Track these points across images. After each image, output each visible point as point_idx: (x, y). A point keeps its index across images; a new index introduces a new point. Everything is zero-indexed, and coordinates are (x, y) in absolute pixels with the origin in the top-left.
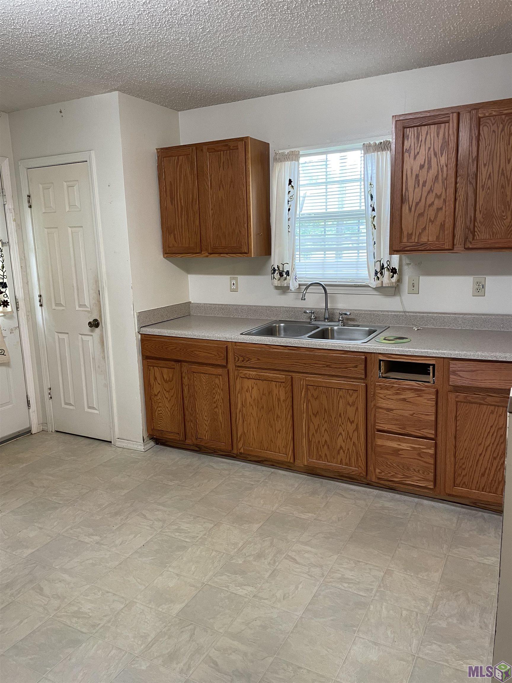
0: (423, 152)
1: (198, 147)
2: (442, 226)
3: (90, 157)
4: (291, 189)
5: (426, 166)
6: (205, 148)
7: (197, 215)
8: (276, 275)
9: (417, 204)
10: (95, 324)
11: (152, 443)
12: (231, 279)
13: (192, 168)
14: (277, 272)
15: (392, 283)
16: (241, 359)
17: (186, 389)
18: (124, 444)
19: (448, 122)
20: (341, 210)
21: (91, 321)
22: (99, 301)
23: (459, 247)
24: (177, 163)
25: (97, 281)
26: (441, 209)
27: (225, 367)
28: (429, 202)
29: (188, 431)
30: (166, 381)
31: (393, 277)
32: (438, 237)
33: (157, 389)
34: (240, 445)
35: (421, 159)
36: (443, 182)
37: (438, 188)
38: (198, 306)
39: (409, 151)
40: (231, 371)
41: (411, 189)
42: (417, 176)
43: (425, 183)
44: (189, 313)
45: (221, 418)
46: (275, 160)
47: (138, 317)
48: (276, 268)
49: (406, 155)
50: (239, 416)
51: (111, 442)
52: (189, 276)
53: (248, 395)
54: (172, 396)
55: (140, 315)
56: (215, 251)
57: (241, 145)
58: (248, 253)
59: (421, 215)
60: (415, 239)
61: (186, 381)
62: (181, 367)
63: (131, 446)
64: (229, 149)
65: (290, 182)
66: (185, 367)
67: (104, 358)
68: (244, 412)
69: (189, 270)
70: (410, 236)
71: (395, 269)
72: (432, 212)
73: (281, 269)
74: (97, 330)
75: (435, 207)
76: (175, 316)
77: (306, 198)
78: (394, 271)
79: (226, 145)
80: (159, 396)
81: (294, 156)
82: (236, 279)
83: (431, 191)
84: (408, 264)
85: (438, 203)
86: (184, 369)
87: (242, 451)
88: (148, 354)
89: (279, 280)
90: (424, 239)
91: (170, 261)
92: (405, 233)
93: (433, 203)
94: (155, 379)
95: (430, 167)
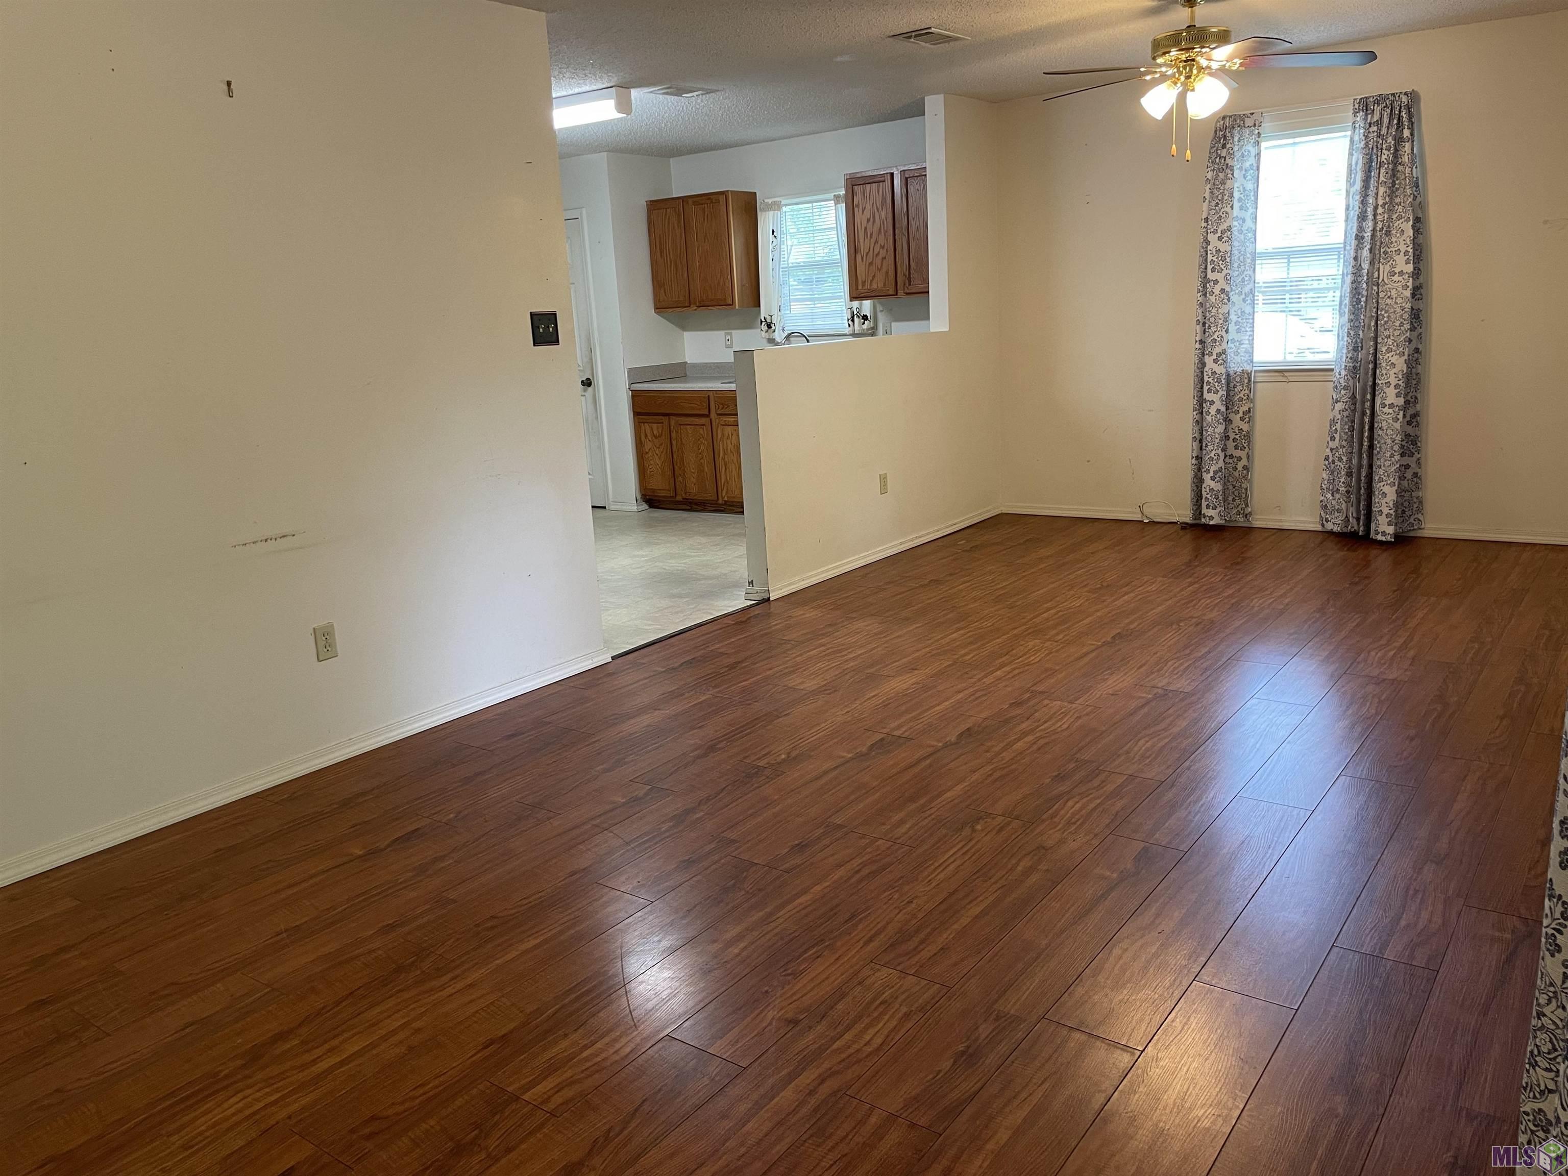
0: (868, 207)
1: (684, 199)
2: (887, 273)
3: (581, 214)
4: (775, 240)
5: (871, 219)
6: (690, 201)
7: (685, 269)
8: (764, 327)
9: (867, 253)
10: (587, 383)
11: (645, 506)
12: (726, 334)
13: (679, 222)
14: (763, 324)
15: (863, 330)
16: (721, 406)
17: (674, 443)
18: (618, 507)
19: (884, 181)
20: (813, 259)
21: (584, 379)
22: (591, 359)
23: (900, 292)
24: (666, 215)
25: (589, 339)
26: (885, 258)
27: (708, 416)
28: (876, 252)
29: (677, 487)
30: (656, 437)
31: (864, 323)
32: (885, 284)
33: (648, 446)
34: (724, 494)
35: (867, 214)
36: (885, 235)
37: (882, 241)
38: (694, 366)
39: (858, 206)
40: (713, 420)
41: (862, 241)
42: (866, 228)
43: (871, 235)
44: (685, 374)
45: (706, 468)
46: (763, 210)
47: (628, 372)
48: (763, 320)
49: (856, 210)
50: (722, 463)
51: (604, 508)
52: (685, 333)
53: (729, 442)
54: (662, 452)
55: (630, 371)
56: (703, 305)
57: (722, 199)
58: (733, 304)
59: (871, 264)
60: (867, 286)
61: (674, 435)
62: (669, 421)
63: (625, 508)
64: (712, 202)
65: (773, 232)
66: (673, 420)
67: (597, 418)
68: (726, 459)
69: (684, 328)
70: (864, 283)
71: (866, 316)
72: (878, 261)
73: (769, 321)
74: (590, 389)
75: (880, 256)
76: (669, 376)
77: (794, 247)
78: (865, 318)
79: (709, 199)
80: (650, 454)
81: (777, 206)
82: (731, 335)
83: (876, 242)
84: (881, 311)
85: (883, 253)
86: (673, 423)
87: (726, 499)
88: (639, 410)
89: (767, 332)
90: (875, 286)
91: (662, 317)
92: (860, 282)
93: (879, 253)
94: (646, 436)
95: (874, 221)
